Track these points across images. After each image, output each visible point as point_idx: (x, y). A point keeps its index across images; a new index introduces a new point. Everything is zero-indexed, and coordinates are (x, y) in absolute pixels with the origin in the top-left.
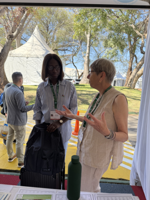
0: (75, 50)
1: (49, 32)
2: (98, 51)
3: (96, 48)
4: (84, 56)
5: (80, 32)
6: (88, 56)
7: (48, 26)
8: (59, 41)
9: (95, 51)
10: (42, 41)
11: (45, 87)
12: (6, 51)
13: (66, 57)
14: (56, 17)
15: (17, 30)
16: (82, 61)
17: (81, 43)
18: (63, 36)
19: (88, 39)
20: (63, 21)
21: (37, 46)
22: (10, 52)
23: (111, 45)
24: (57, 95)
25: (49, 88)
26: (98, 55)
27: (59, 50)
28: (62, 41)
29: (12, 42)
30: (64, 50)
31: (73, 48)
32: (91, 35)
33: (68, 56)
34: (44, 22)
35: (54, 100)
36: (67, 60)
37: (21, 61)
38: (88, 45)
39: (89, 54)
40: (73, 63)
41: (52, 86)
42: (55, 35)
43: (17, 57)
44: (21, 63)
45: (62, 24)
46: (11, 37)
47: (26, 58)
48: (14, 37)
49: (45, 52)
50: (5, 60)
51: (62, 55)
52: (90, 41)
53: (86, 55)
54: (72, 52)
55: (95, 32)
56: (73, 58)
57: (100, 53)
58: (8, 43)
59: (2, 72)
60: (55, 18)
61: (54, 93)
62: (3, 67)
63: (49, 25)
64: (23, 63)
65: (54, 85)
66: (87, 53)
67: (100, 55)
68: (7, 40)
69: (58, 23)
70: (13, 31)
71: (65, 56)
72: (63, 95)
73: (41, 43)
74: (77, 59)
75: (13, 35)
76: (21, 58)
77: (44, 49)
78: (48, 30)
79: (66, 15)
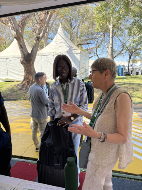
0: (98, 42)
1: (72, 29)
2: (123, 40)
3: (120, 38)
4: (107, 48)
5: (101, 25)
6: (111, 47)
7: (72, 23)
8: (83, 35)
9: (119, 40)
10: (66, 38)
11: (57, 87)
12: (35, 52)
13: (90, 51)
14: (79, 12)
15: (43, 31)
16: (106, 52)
17: (104, 34)
18: (86, 30)
19: (111, 29)
20: (86, 16)
21: (61, 43)
22: (38, 52)
23: (135, 33)
24: (67, 94)
25: (60, 88)
26: (122, 44)
27: (83, 44)
28: (85, 35)
29: (39, 43)
30: (87, 44)
31: (97, 41)
32: (113, 26)
33: (92, 49)
34: (68, 19)
35: (64, 98)
36: (91, 53)
37: (48, 59)
38: (111, 36)
39: (112, 44)
40: (98, 55)
41: (63, 86)
42: (79, 30)
43: (44, 55)
44: (48, 61)
45: (84, 19)
46: (38, 38)
47: (52, 56)
48: (41, 38)
49: (69, 48)
50: (35, 60)
51: (86, 48)
52: (113, 32)
53: (109, 46)
54: (96, 45)
55: (117, 21)
56: (97, 50)
57: (125, 42)
58: (35, 45)
59: (33, 70)
60: (78, 14)
61: (64, 92)
62: (33, 66)
63: (73, 21)
64: (50, 61)
65: (64, 84)
66: (110, 44)
67: (125, 44)
68: (35, 42)
69: (80, 18)
70: (40, 33)
71: (89, 49)
72: (72, 94)
73: (65, 40)
74: (101, 51)
75: (39, 36)
76: (48, 56)
77: (68, 45)
78: (71, 26)
79: (88, 9)
